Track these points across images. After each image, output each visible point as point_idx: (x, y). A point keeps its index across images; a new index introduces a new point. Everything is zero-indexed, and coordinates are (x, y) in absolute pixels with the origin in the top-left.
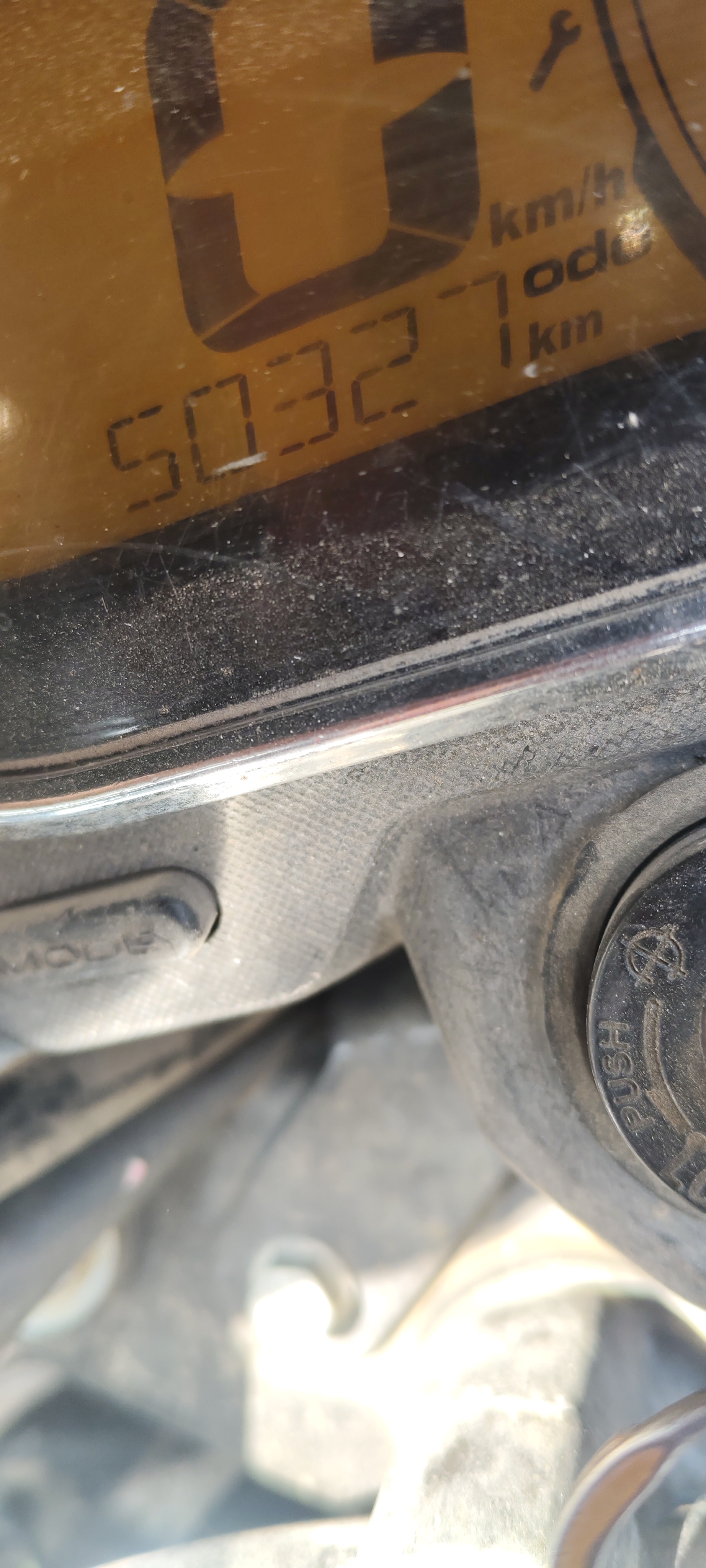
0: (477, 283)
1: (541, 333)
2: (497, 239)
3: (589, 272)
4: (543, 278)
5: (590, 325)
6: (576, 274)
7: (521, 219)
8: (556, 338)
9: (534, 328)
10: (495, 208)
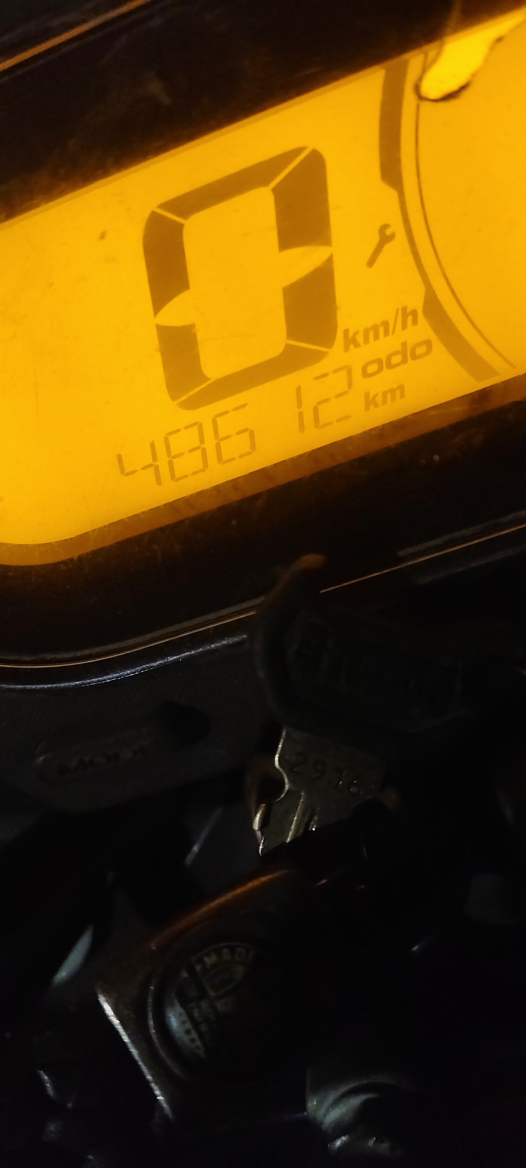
0: (336, 371)
1: (371, 396)
2: (347, 349)
3: (398, 365)
4: (373, 368)
5: (398, 392)
6: (390, 366)
7: (360, 339)
8: (379, 399)
9: (367, 395)
10: (346, 332)
